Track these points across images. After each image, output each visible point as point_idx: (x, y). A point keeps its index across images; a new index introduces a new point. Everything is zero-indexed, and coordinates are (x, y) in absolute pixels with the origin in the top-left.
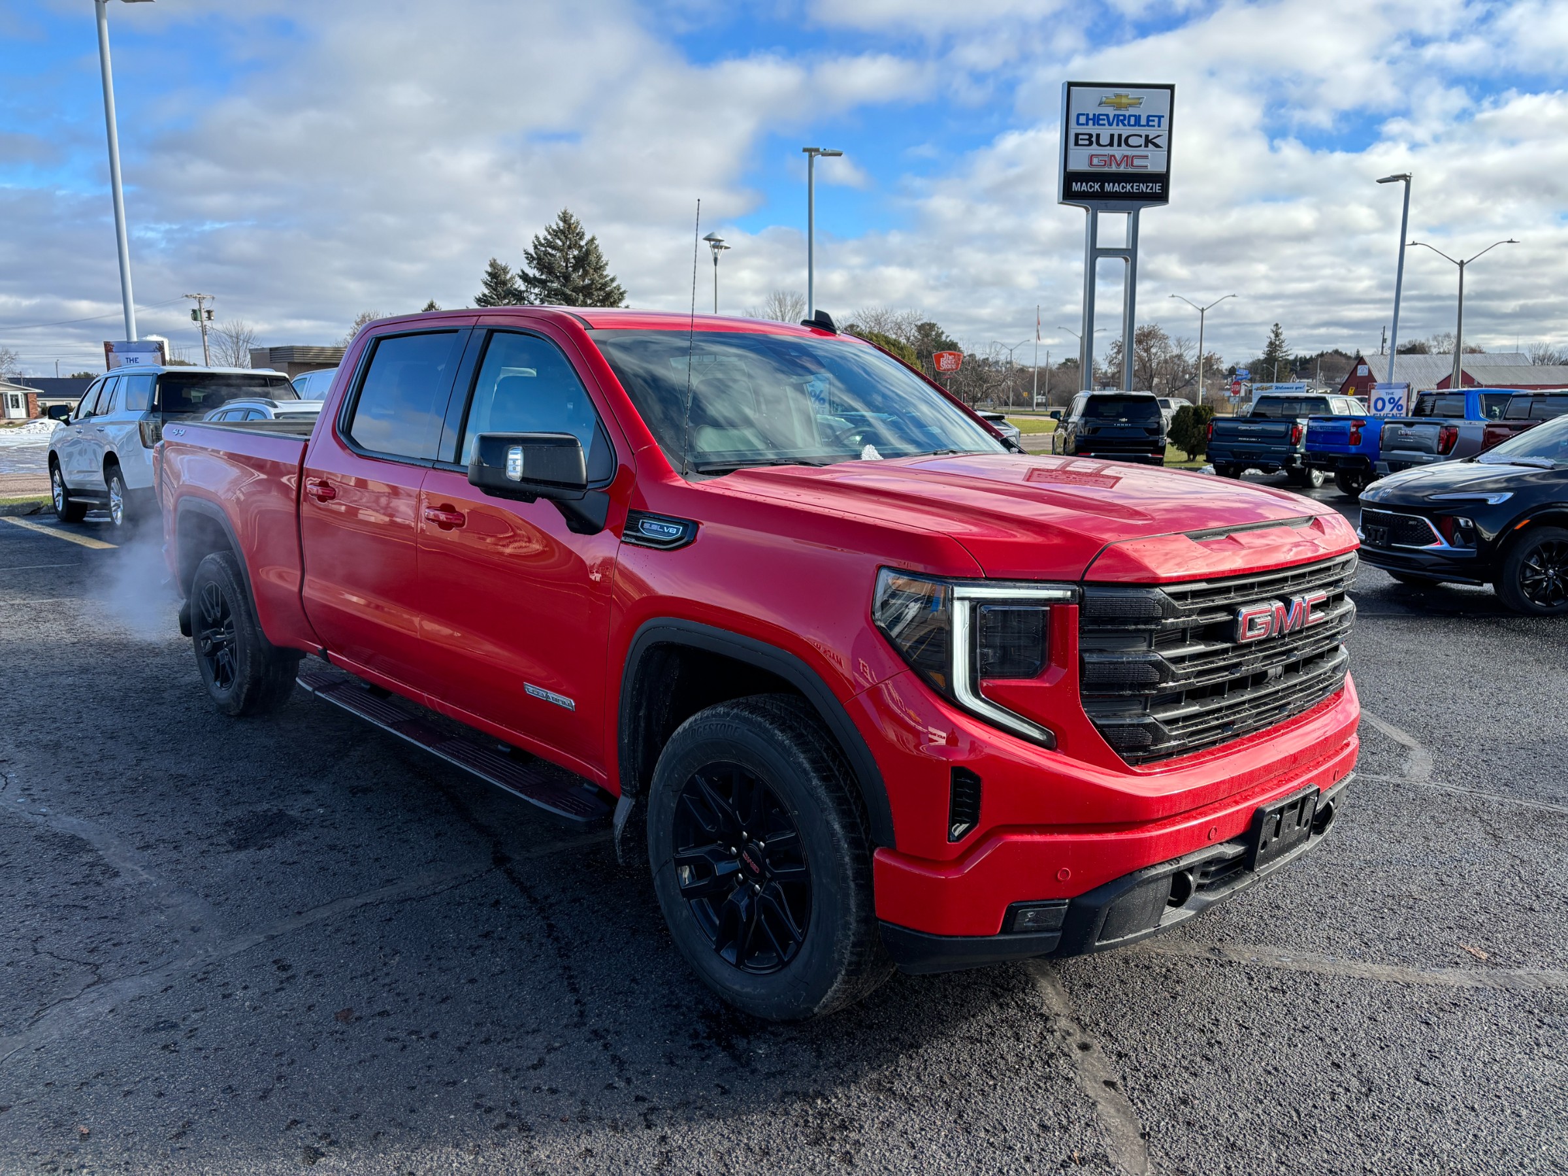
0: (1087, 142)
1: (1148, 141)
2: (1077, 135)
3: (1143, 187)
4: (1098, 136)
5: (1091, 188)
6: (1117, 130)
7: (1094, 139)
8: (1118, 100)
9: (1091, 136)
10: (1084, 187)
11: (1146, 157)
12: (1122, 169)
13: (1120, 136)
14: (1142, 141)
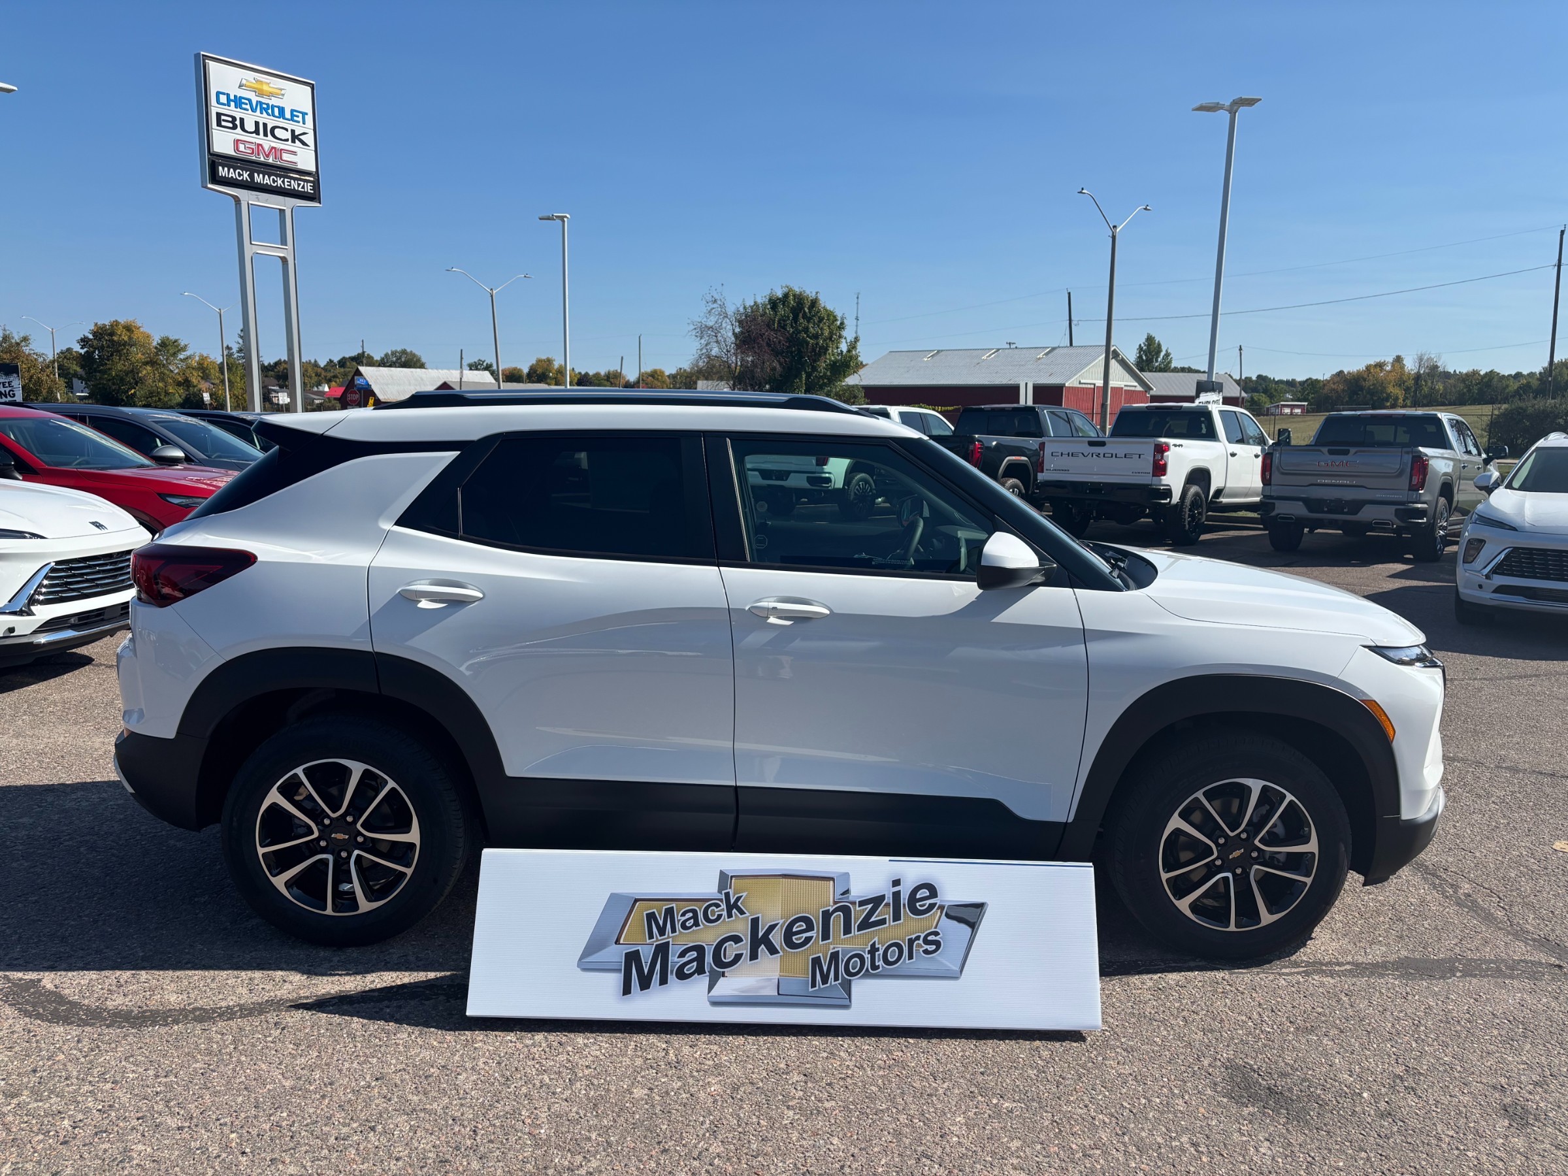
0: (231, 125)
1: (295, 137)
2: (219, 115)
3: (294, 184)
4: (242, 120)
5: (240, 175)
6: (263, 118)
7: (238, 122)
8: (259, 86)
9: (234, 119)
10: (232, 174)
11: (294, 153)
12: (270, 161)
13: (265, 125)
14: (288, 135)
